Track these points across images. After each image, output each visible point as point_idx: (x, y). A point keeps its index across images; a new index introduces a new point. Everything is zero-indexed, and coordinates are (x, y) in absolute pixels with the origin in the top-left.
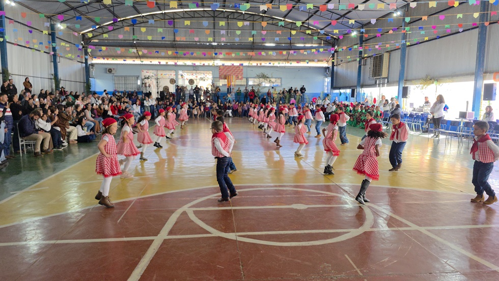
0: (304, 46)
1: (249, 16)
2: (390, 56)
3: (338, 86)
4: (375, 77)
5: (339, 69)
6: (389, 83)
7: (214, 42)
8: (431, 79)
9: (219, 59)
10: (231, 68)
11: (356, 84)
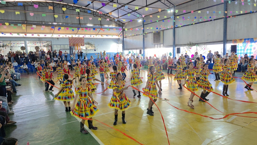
0: (108, 27)
1: (76, 7)
2: (163, 32)
3: (128, 48)
4: (155, 44)
5: (127, 40)
6: (164, 46)
7: (55, 22)
8: (193, 44)
9: (56, 33)
10: (76, 39)
11: (142, 47)
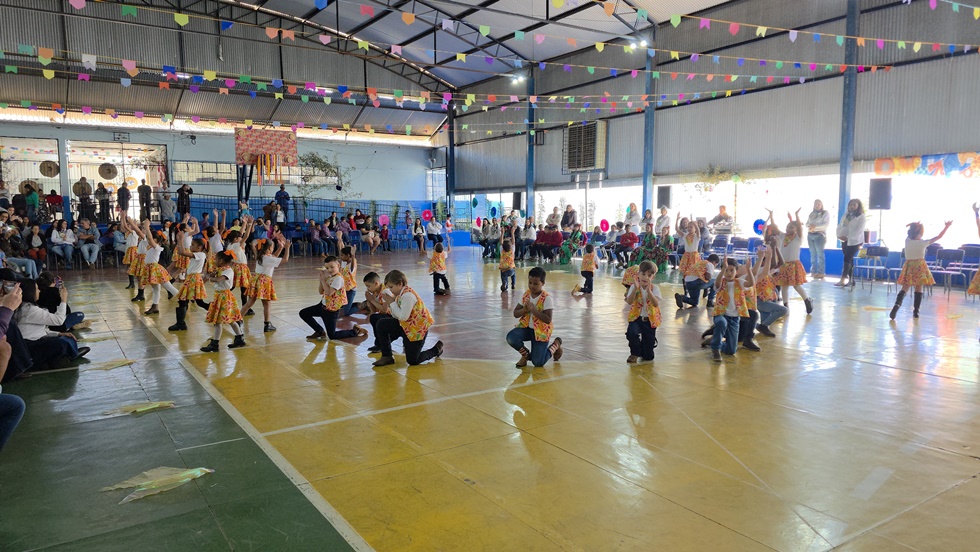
0: (394, 100)
2: (608, 127)
3: (467, 187)
4: (574, 170)
5: (466, 153)
6: (609, 180)
7: (183, 71)
8: (721, 172)
9: (187, 114)
10: (265, 136)
11: (524, 183)
